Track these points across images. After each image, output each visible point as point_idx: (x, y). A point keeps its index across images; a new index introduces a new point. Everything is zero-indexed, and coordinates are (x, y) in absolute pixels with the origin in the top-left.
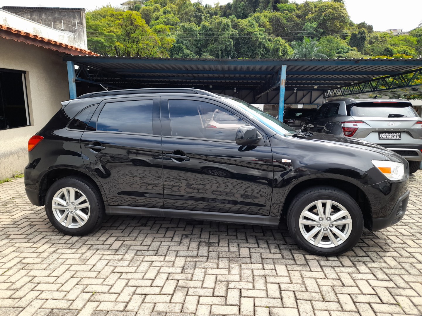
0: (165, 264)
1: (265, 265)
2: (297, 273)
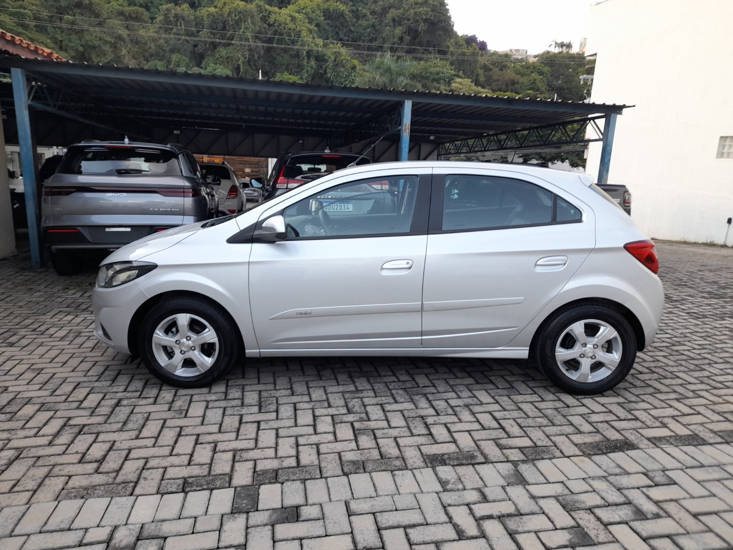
0: (318, 404)
1: (459, 393)
2: (505, 398)
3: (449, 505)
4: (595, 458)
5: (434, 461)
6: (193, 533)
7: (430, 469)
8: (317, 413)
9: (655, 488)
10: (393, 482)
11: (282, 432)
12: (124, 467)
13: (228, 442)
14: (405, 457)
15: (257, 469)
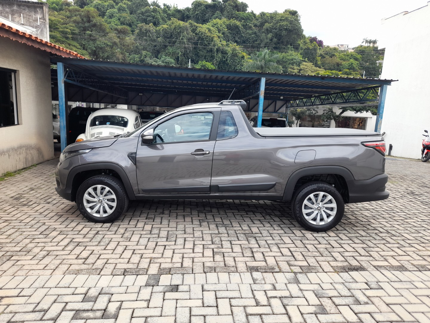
3: (255, 290)
4: (341, 274)
5: (252, 269)
6: (126, 293)
7: (249, 273)
8: (196, 243)
9: (370, 290)
10: (228, 278)
11: (176, 251)
12: (97, 262)
13: (149, 254)
14: (237, 267)
15: (161, 267)
